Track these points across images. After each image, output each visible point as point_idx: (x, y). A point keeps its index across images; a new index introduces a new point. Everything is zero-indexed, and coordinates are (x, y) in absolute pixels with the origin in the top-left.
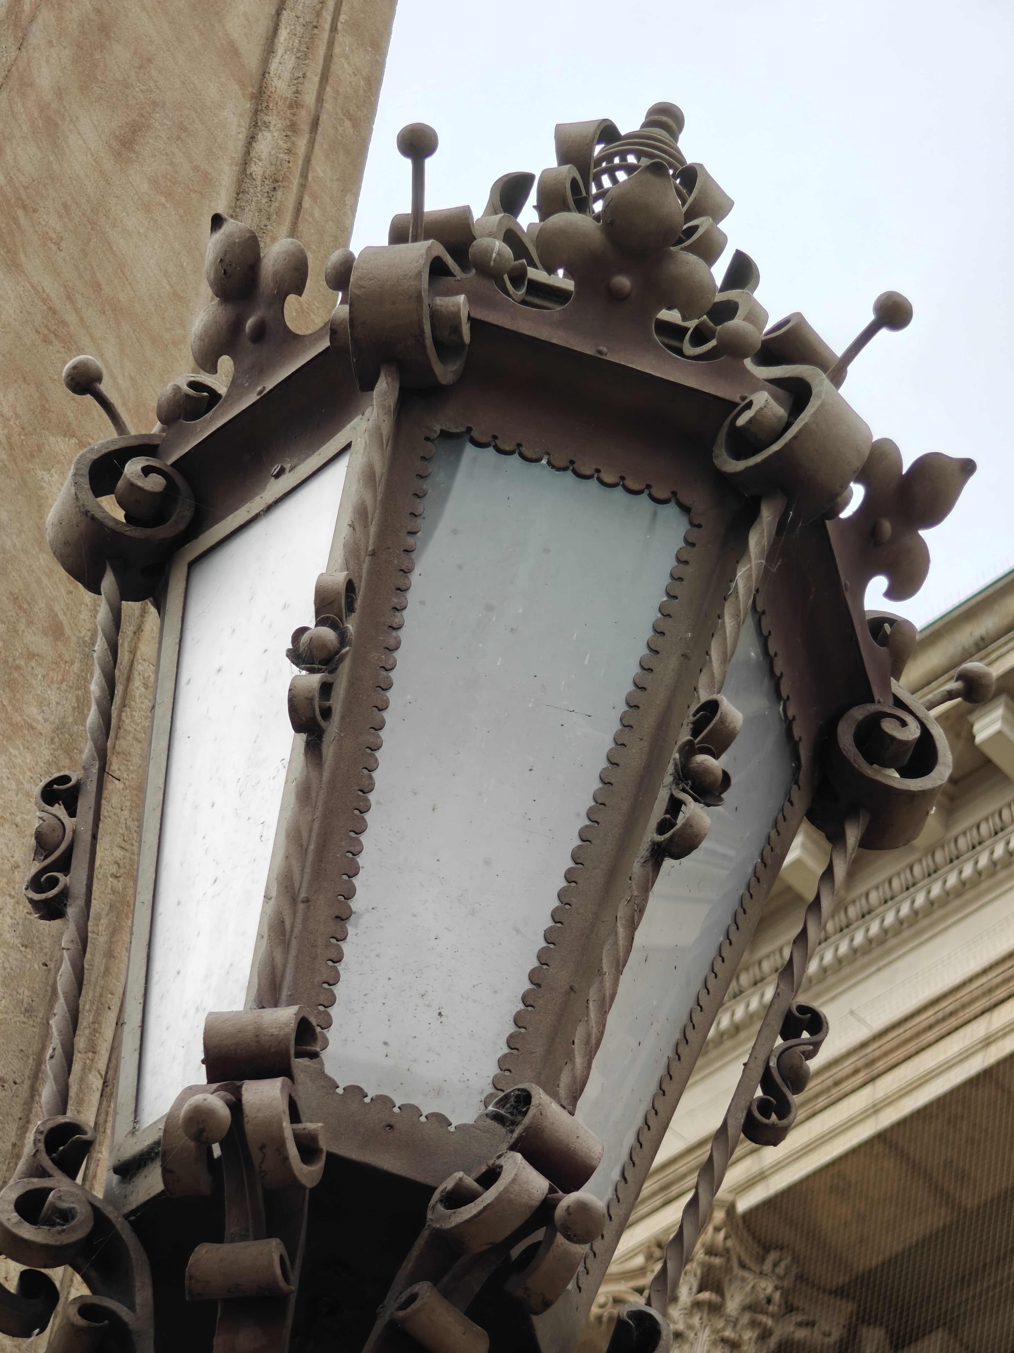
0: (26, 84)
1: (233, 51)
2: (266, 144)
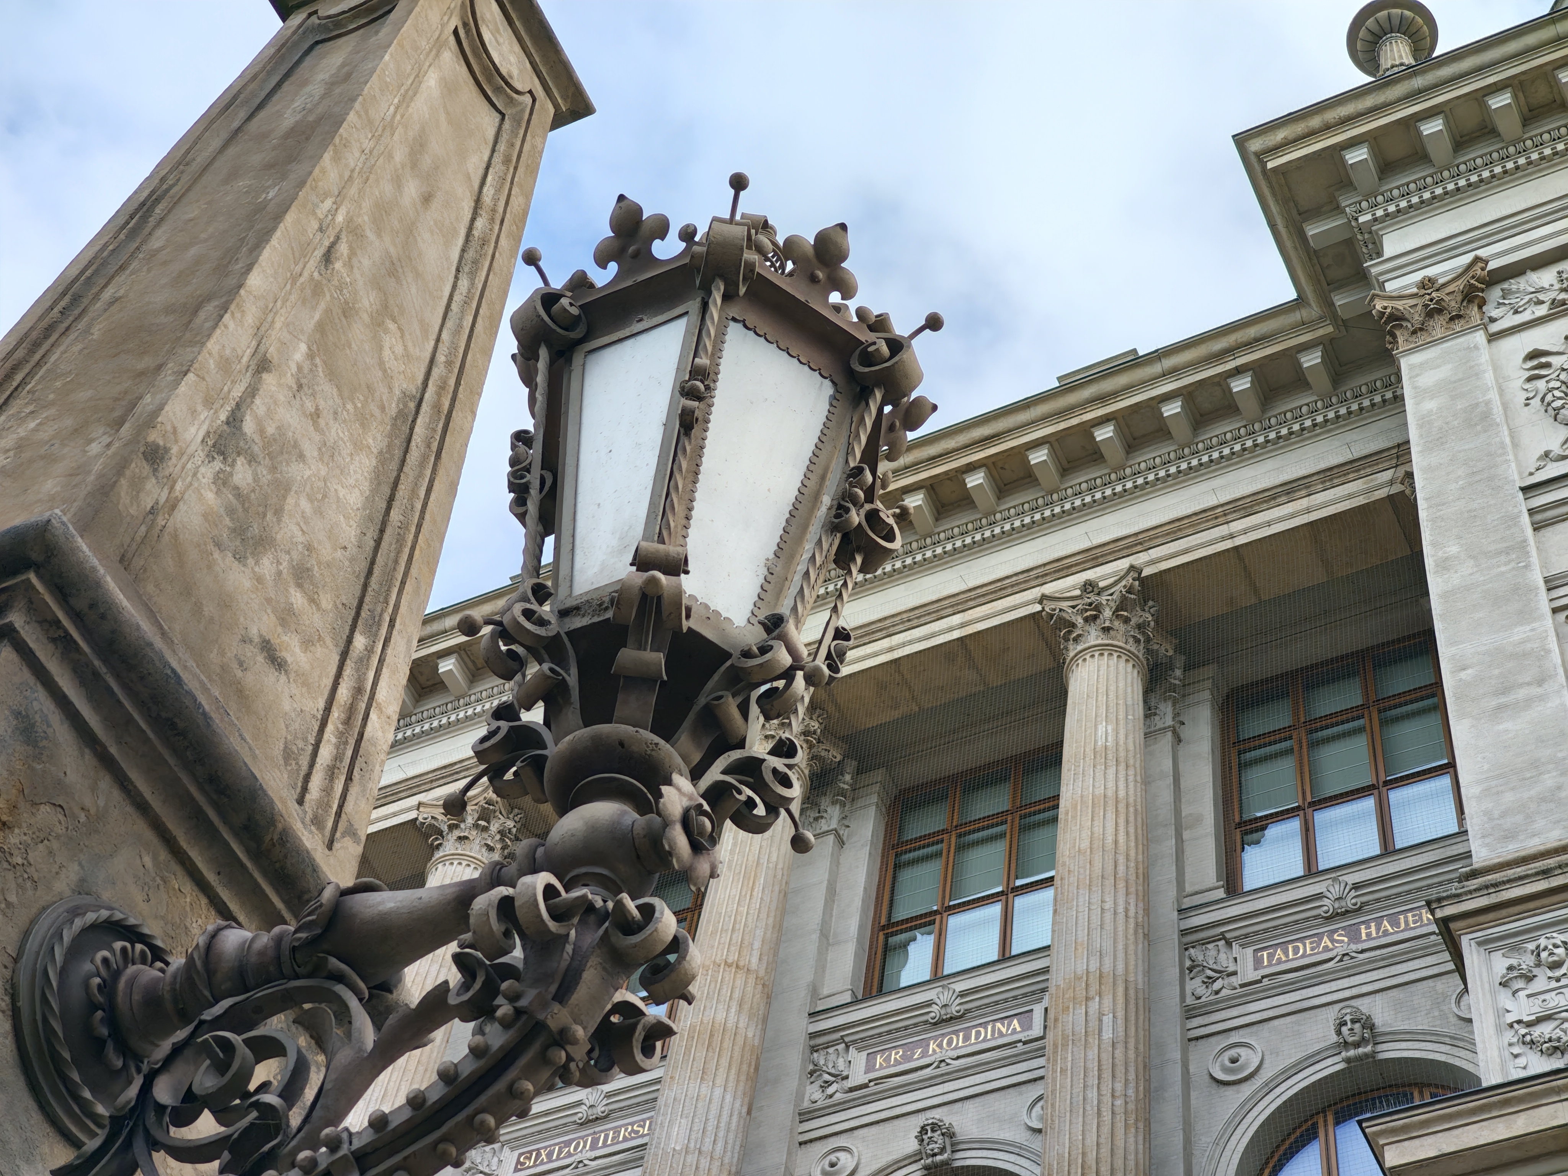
0: (390, 157)
2: (480, 223)
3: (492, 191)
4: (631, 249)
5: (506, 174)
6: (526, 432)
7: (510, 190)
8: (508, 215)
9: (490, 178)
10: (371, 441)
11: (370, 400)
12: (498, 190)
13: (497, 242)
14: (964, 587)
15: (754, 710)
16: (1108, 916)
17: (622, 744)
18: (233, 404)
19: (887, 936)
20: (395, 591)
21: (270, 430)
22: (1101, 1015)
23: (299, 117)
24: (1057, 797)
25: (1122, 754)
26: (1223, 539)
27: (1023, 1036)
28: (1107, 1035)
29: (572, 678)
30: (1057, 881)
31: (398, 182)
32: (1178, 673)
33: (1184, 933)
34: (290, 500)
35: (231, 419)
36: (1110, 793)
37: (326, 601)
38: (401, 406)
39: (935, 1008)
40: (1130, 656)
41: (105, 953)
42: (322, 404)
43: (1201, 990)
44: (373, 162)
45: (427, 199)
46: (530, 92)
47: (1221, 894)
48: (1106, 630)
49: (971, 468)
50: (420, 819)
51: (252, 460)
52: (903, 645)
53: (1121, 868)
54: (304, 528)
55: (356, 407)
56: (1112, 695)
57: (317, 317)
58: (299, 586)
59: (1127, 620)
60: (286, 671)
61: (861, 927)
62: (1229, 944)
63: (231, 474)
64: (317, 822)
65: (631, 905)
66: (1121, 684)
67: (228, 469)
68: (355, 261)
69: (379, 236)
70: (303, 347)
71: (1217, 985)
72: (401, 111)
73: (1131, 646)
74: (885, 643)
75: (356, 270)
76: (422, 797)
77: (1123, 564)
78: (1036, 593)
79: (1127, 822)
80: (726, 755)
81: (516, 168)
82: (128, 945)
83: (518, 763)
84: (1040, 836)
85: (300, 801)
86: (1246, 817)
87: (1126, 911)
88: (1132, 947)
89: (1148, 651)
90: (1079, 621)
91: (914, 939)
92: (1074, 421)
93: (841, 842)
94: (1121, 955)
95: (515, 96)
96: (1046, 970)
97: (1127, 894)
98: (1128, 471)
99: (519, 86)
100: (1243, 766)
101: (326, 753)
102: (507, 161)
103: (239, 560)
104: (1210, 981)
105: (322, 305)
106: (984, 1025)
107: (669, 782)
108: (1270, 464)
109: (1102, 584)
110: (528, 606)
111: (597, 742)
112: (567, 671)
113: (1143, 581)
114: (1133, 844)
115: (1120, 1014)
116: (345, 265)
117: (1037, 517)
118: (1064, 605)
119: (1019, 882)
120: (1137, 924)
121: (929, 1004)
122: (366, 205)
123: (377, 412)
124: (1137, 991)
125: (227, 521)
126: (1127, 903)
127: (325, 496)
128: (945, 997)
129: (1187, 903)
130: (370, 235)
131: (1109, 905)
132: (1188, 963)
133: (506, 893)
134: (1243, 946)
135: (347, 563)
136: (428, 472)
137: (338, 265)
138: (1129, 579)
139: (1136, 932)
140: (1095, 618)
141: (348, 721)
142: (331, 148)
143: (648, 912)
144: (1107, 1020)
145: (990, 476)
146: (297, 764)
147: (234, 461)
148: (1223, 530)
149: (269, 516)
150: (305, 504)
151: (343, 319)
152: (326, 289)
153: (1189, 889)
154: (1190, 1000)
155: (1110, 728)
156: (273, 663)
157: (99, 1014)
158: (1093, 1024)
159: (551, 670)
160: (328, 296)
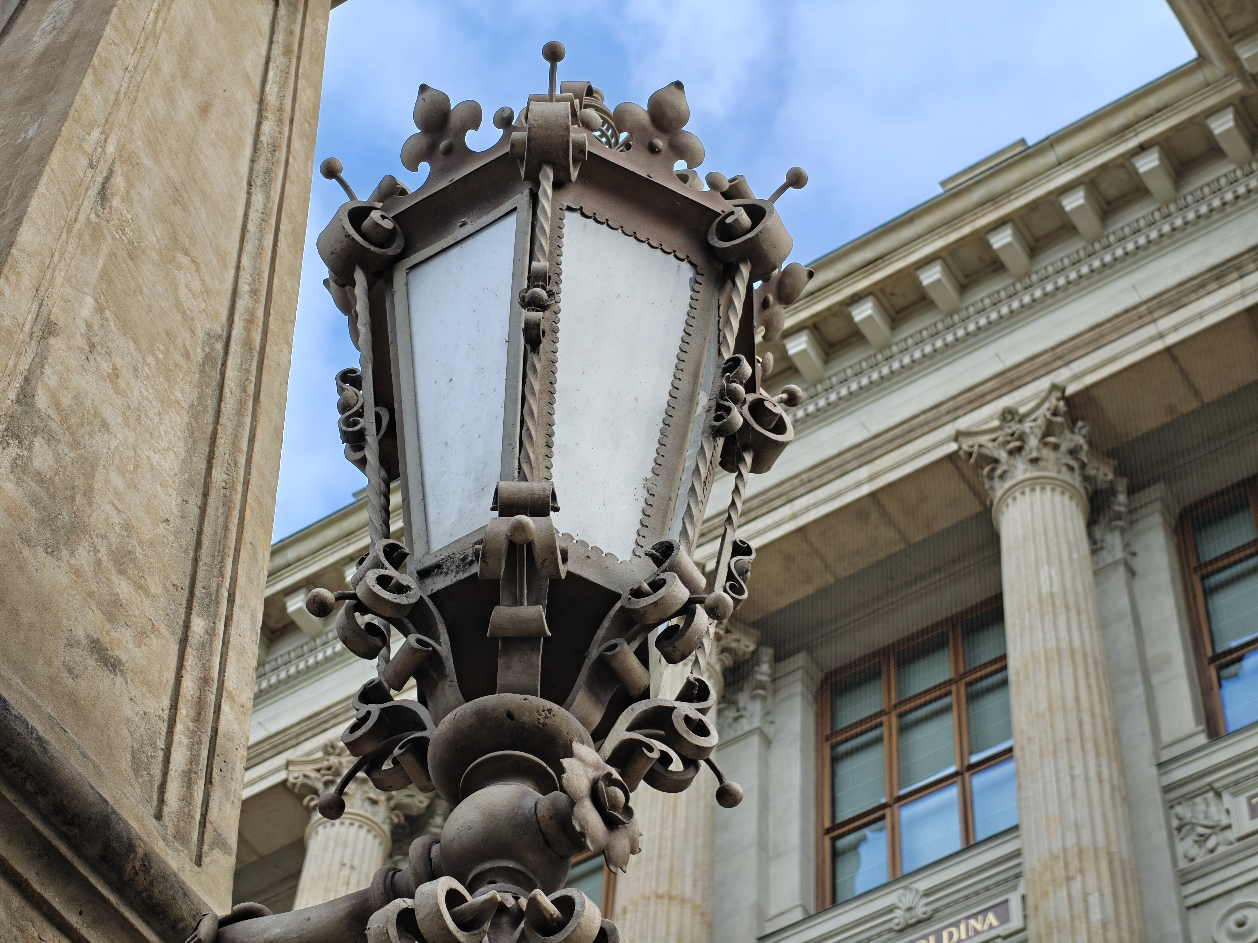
0: (157, 69)
1: (248, 78)
2: (267, 127)
3: (276, 89)
4: (443, 145)
5: (288, 67)
6: (353, 371)
7: (296, 83)
8: (297, 114)
9: (271, 74)
10: (179, 395)
11: (172, 349)
12: (283, 86)
13: (289, 146)
14: (866, 435)
15: (654, 653)
16: (1080, 784)
17: (510, 715)
18: (21, 379)
19: (834, 840)
20: (229, 561)
21: (66, 401)
22: (1085, 895)
23: (49, 38)
24: (1003, 657)
25: (1071, 599)
26: (1152, 340)
27: (1002, 930)
28: (1096, 916)
29: (444, 648)
30: (1017, 752)
31: (169, 95)
32: (1122, 498)
33: (1167, 789)
34: (99, 477)
35: (21, 397)
36: (1064, 644)
37: (155, 585)
38: (207, 349)
39: (898, 913)
40: (1065, 487)
42: (119, 362)
43: (1194, 851)
44: (139, 79)
45: (204, 110)
47: (1202, 739)
48: (1035, 461)
49: (856, 299)
50: (291, 780)
51: (51, 438)
52: (807, 509)
53: (1087, 727)
54: (119, 506)
55: (157, 359)
56: (1051, 534)
57: (100, 264)
58: (122, 572)
59: (1056, 447)
60: (122, 672)
61: (803, 833)
62: (1218, 795)
63: (30, 459)
64: (181, 836)
65: (546, 901)
66: (1060, 520)
67: (26, 453)
68: (133, 194)
69: (157, 160)
70: (90, 301)
71: (1211, 843)
72: (162, 16)
73: (1065, 475)
74: (786, 510)
75: (136, 204)
76: (289, 755)
77: (1044, 384)
78: (949, 430)
79: (1087, 674)
80: (629, 709)
81: (299, 58)
83: (396, 751)
84: (990, 703)
85: (159, 816)
86: (1220, 649)
87: (1099, 774)
88: (1110, 815)
89: (1086, 479)
90: (1003, 455)
91: (864, 839)
92: (966, 230)
93: (767, 742)
94: (1099, 824)
96: (1017, 854)
97: (1098, 755)
98: (1034, 278)
100: (1209, 593)
101: (179, 758)
102: (288, 51)
103: (51, 554)
104: (1202, 839)
105: (105, 250)
106: (956, 924)
107: (569, 753)
108: (1192, 249)
109: (1022, 410)
110: (383, 572)
111: (482, 716)
112: (437, 640)
113: (1069, 401)
114: (1096, 698)
115: (1108, 891)
116: (123, 200)
117: (939, 344)
118: (984, 439)
119: (975, 759)
120: (1113, 788)
121: (891, 909)
122: (138, 127)
123: (181, 361)
124: (1122, 862)
125: (33, 513)
126: (1099, 765)
127: (137, 466)
128: (908, 899)
129: (1166, 755)
130: (147, 161)
131: (1079, 770)
132: (1175, 823)
133: (404, 906)
134: (1235, 795)
135: (171, 538)
136: (248, 420)
137: (116, 202)
138: (1053, 401)
139: (1113, 797)
140: (1020, 449)
141: (198, 717)
142: (90, 71)
143: (567, 905)
144: (1094, 899)
145: (881, 305)
146: (149, 774)
147: (31, 442)
148: (1150, 330)
149: (78, 498)
150: (116, 479)
151: (130, 262)
152: (106, 232)
153: (1166, 738)
154: (1183, 864)
155: (1054, 572)
156: (106, 664)
158: (1079, 906)
159: (419, 641)
160: (109, 238)
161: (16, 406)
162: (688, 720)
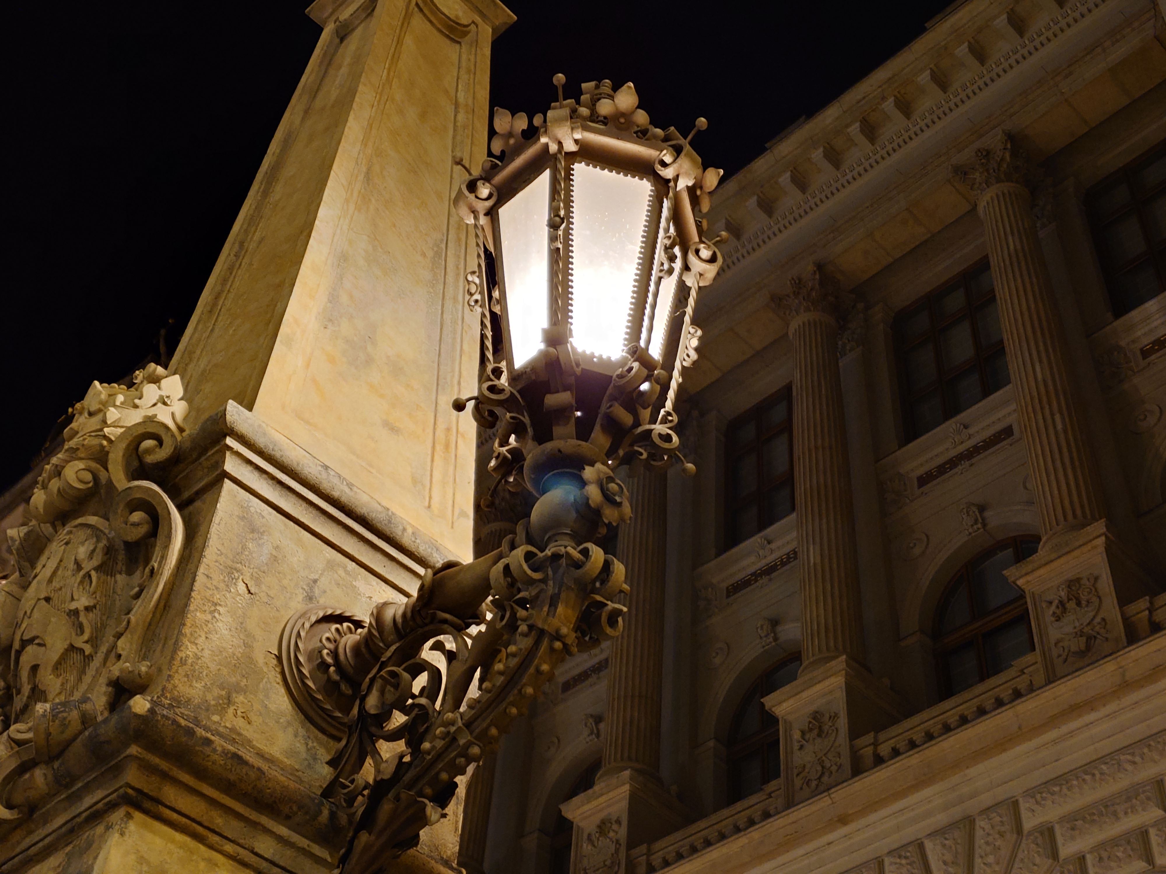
2: (460, 116)
3: (463, 94)
5: (469, 80)
7: (474, 88)
8: (476, 106)
9: (460, 86)
10: (421, 277)
11: (415, 253)
12: (467, 92)
13: (472, 125)
17: (560, 451)
22: (1052, 415)
23: (338, 91)
28: (1060, 426)
29: (527, 420)
31: (401, 112)
34: (379, 332)
37: (416, 384)
38: (435, 249)
41: (327, 635)
44: (382, 108)
46: (473, 22)
54: (392, 346)
56: (1011, 217)
58: (398, 380)
61: (893, 402)
62: (1123, 349)
63: (340, 331)
64: (441, 515)
65: (574, 552)
67: (337, 328)
69: (397, 151)
70: (365, 238)
71: (1122, 376)
75: (387, 178)
77: (997, 130)
81: (475, 74)
82: (338, 626)
83: (514, 472)
85: (429, 506)
89: (1027, 183)
90: (978, 175)
95: (465, 29)
99: (465, 22)
101: (437, 473)
104: (1117, 375)
109: (987, 148)
110: (490, 383)
111: (548, 454)
112: (522, 415)
113: (1013, 139)
115: (1065, 410)
118: (967, 169)
121: (947, 437)
123: (421, 259)
125: (344, 359)
135: (424, 356)
138: (1003, 141)
140: (988, 171)
141: (446, 450)
142: (352, 113)
143: (585, 553)
144: (1058, 417)
147: (340, 322)
148: (1055, 91)
149: (369, 346)
150: (389, 332)
156: (392, 431)
157: (332, 669)
158: (1049, 422)
159: (512, 418)
160: (373, 201)
161: (329, 304)
162: (660, 435)
